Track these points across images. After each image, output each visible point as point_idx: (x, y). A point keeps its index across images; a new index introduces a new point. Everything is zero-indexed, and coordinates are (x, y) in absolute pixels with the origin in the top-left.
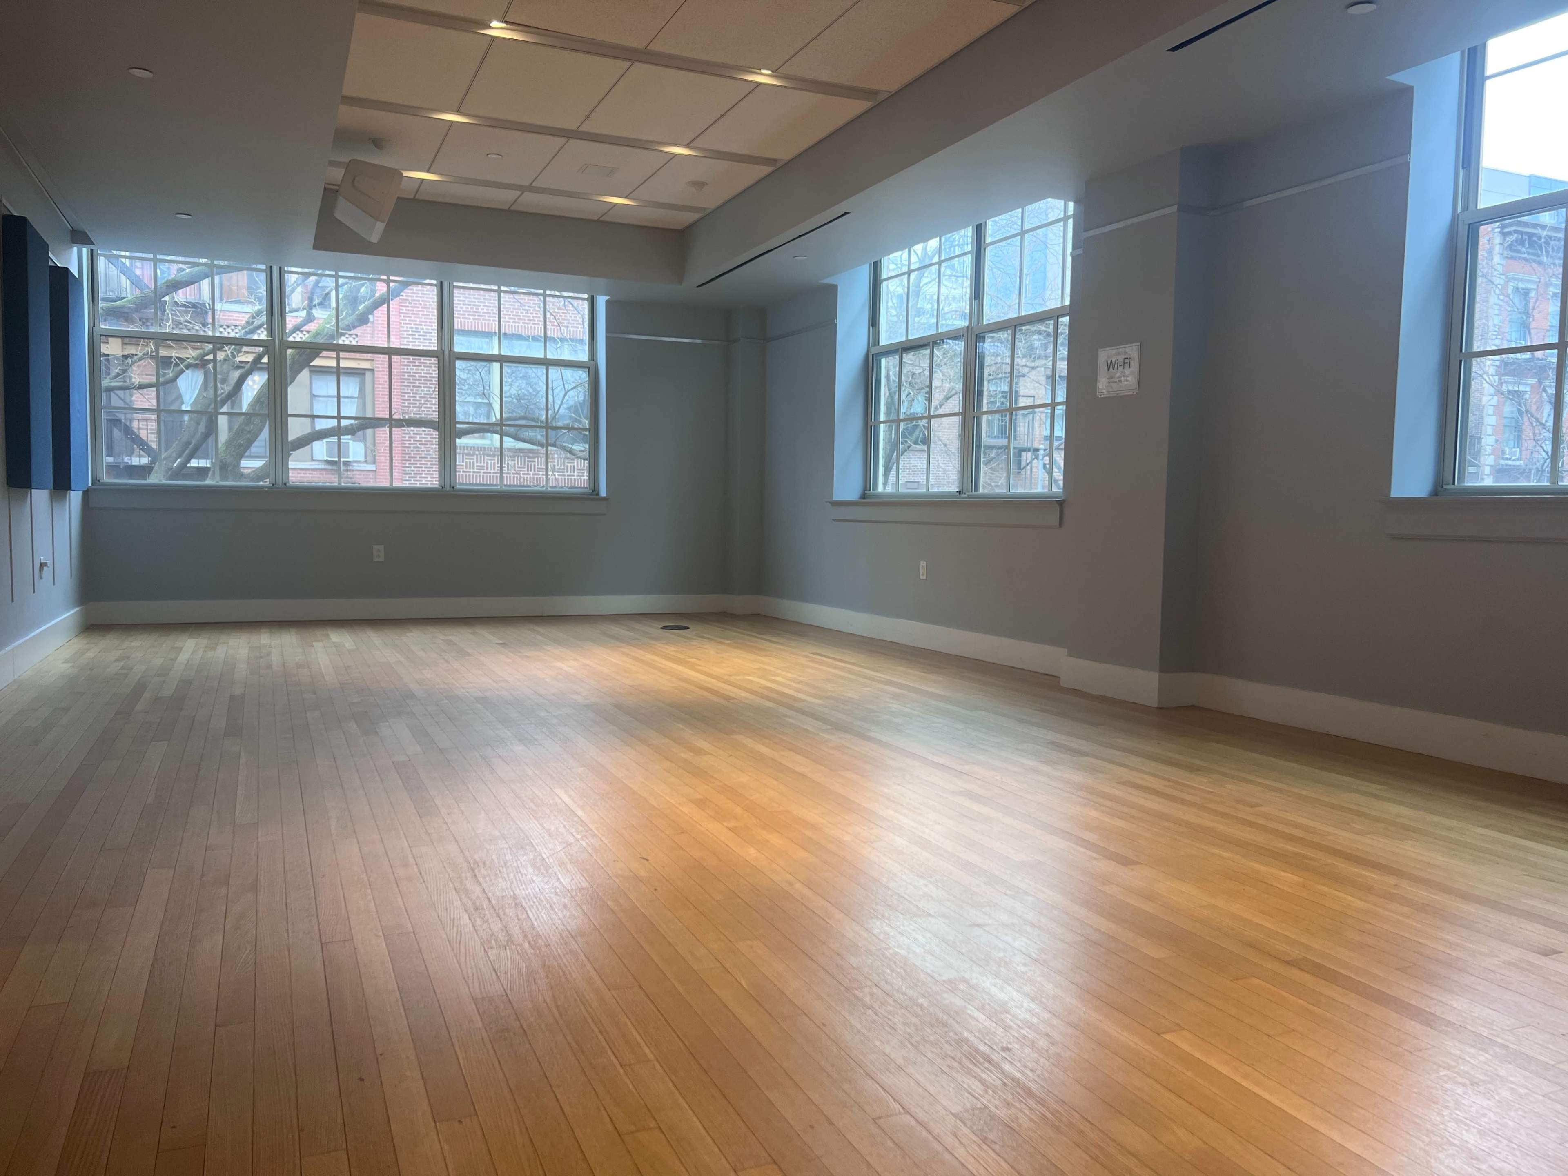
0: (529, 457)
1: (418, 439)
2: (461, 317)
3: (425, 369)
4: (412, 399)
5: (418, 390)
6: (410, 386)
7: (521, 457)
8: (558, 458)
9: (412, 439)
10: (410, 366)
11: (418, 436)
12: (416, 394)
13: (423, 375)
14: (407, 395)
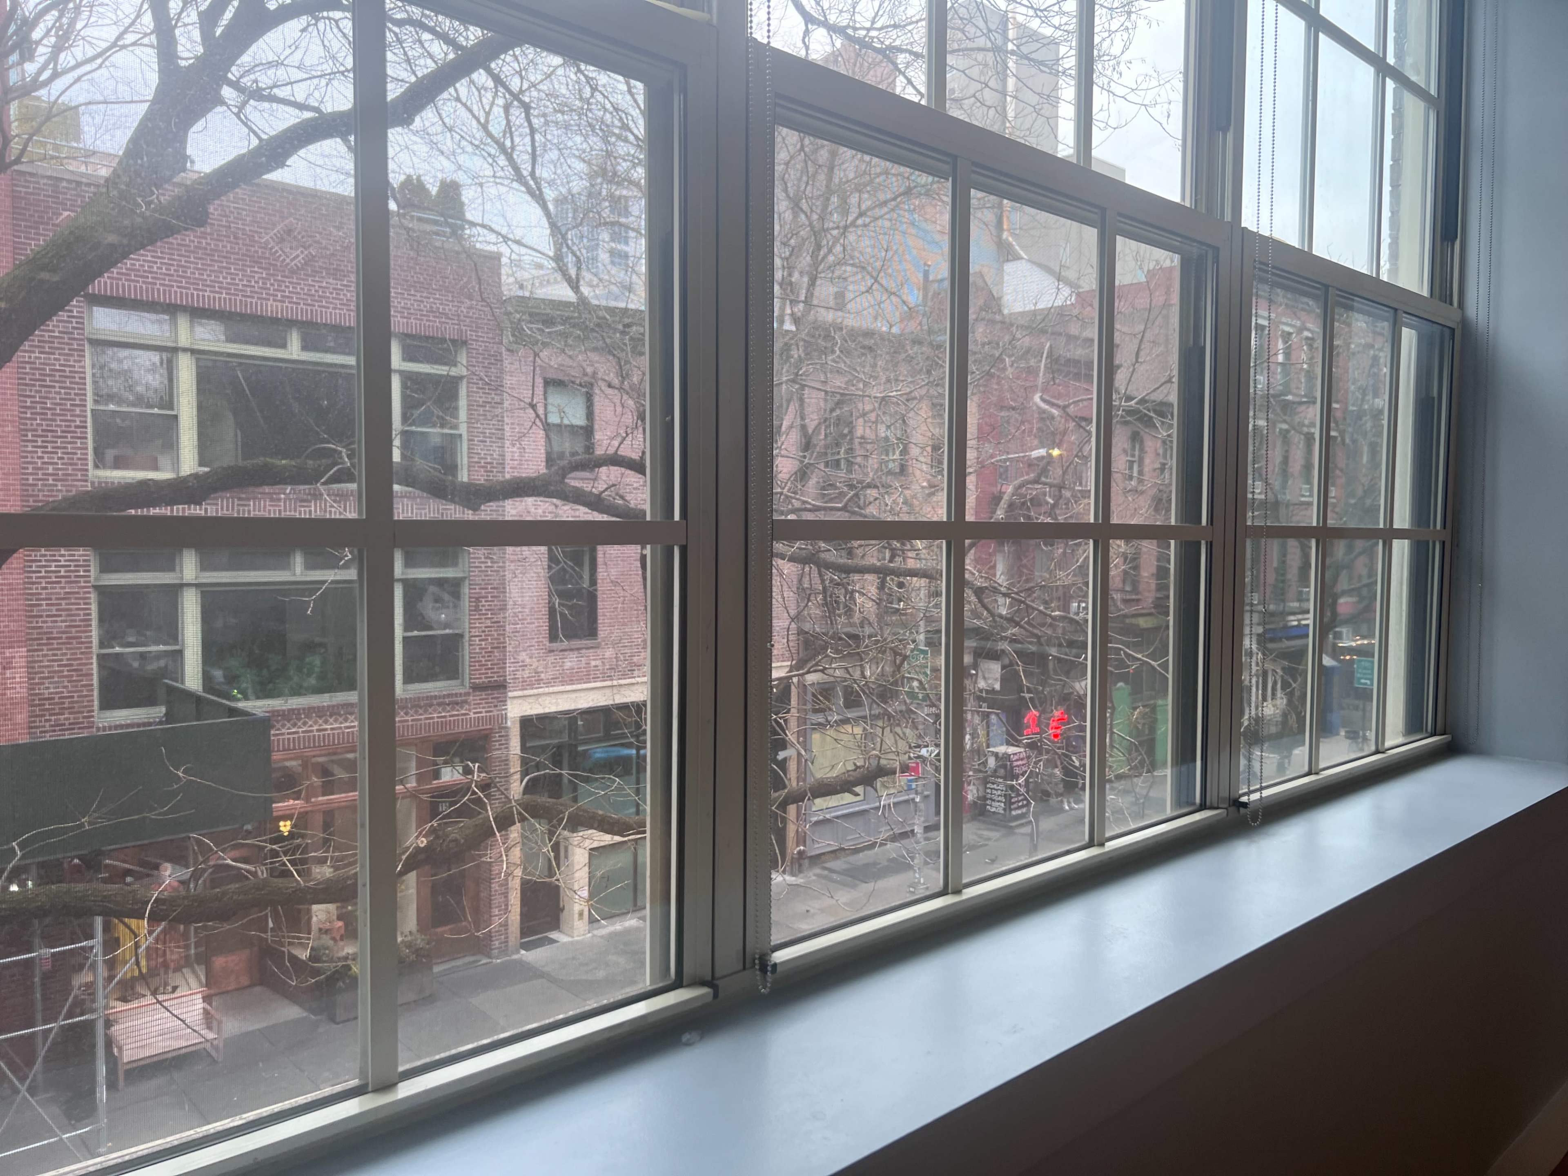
0: (240, 499)
1: (50, 471)
2: (124, 278)
3: (62, 358)
4: (38, 406)
5: (50, 392)
6: (34, 385)
7: (228, 499)
8: (285, 500)
9: (40, 472)
10: (34, 352)
11: (51, 467)
12: (47, 398)
13: (58, 367)
14: (29, 400)
